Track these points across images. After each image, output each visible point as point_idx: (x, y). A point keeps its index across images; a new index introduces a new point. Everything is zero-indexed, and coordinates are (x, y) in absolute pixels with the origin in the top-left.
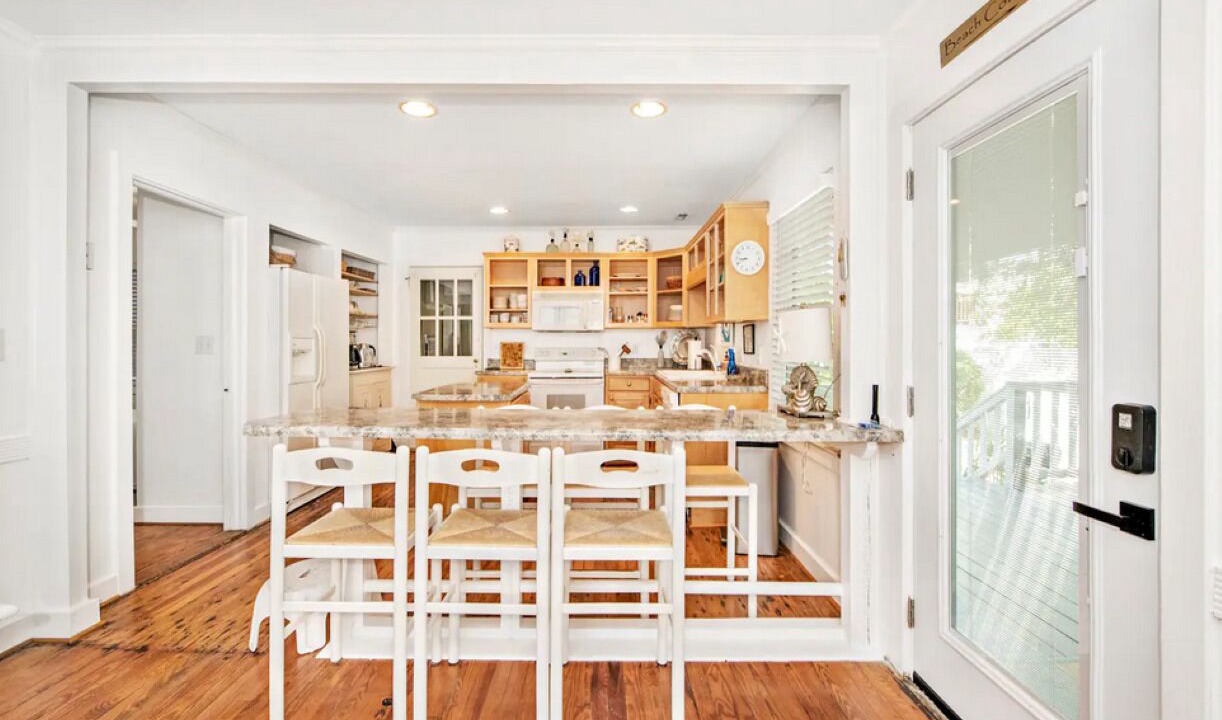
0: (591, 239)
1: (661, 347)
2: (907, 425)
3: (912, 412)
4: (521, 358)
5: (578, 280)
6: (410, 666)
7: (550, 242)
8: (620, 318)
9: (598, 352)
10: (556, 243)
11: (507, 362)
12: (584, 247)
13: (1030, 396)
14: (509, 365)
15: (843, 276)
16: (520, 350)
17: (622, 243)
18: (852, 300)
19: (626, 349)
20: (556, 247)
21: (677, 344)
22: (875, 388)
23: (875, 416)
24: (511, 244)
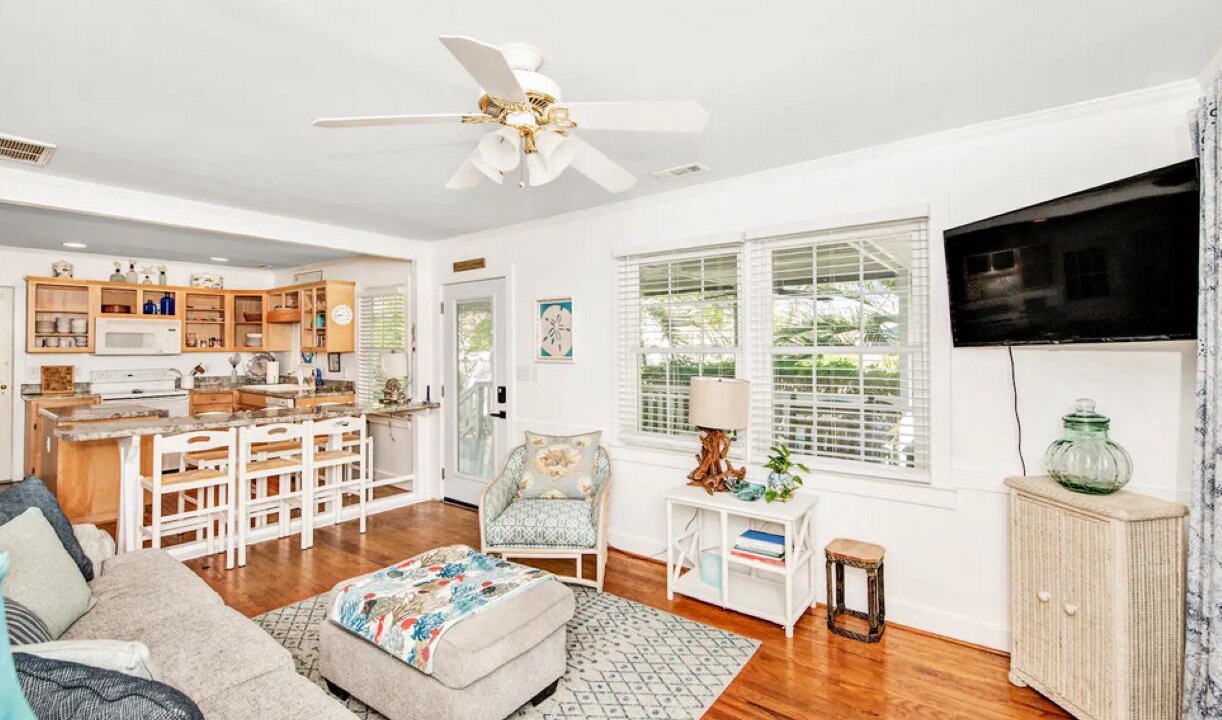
0: (163, 273)
1: (234, 366)
2: (442, 401)
3: (443, 395)
4: (70, 382)
5: (148, 309)
6: (236, 551)
7: (114, 272)
8: (192, 342)
9: (169, 373)
10: (122, 272)
11: (52, 386)
12: (155, 280)
13: (486, 389)
14: (54, 389)
15: (414, 339)
16: (70, 374)
17: (197, 279)
18: (418, 350)
19: (199, 369)
20: (123, 276)
21: (251, 364)
22: (428, 388)
23: (428, 398)
24: (65, 270)
